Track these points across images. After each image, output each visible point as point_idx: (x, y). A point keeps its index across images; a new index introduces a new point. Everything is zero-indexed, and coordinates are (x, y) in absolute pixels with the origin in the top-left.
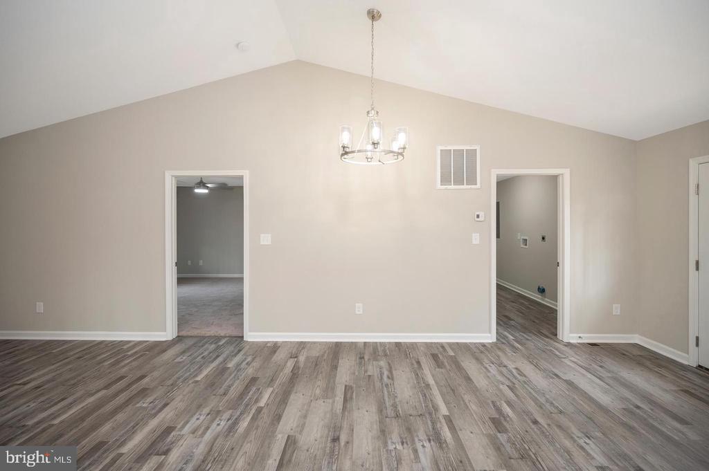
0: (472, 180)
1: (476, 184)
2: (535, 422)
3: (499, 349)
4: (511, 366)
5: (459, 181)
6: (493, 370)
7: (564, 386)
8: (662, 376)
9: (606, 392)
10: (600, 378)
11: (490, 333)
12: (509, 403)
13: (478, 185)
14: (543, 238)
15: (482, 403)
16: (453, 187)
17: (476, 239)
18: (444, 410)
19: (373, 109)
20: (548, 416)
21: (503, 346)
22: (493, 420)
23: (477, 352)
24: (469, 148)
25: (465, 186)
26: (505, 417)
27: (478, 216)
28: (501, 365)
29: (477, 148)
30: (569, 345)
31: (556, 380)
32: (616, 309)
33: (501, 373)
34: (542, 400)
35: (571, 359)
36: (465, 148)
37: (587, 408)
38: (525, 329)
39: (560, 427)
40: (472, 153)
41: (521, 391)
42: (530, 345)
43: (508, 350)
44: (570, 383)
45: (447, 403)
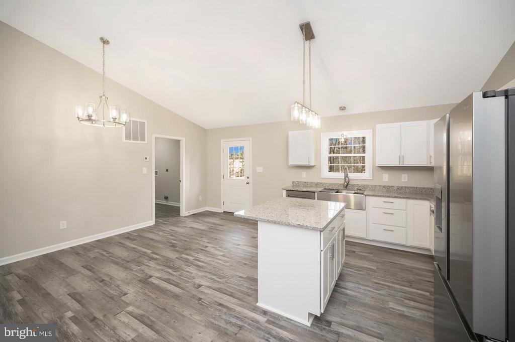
0: (143, 139)
1: (145, 141)
2: (185, 241)
3: (158, 226)
4: (167, 230)
5: (136, 138)
6: (161, 233)
7: (189, 229)
8: (216, 217)
9: (203, 226)
10: (199, 223)
11: (152, 220)
12: (174, 240)
13: (146, 142)
14: (167, 170)
15: (164, 243)
16: (132, 141)
17: (145, 170)
18: (149, 252)
19: (104, 95)
20: (189, 238)
21: (159, 225)
22: (171, 246)
23: (149, 229)
24: (141, 121)
25: (139, 142)
26: (175, 244)
27: (146, 158)
28: (162, 231)
29: (146, 121)
30: (185, 217)
31: (186, 228)
32: (201, 198)
33: (165, 233)
34: (185, 235)
35: (188, 221)
36: (139, 120)
37: (199, 232)
38: (165, 216)
39: (193, 239)
40: (143, 124)
41: (176, 235)
42: (171, 221)
43: (162, 225)
44: (191, 227)
45: (149, 249)
